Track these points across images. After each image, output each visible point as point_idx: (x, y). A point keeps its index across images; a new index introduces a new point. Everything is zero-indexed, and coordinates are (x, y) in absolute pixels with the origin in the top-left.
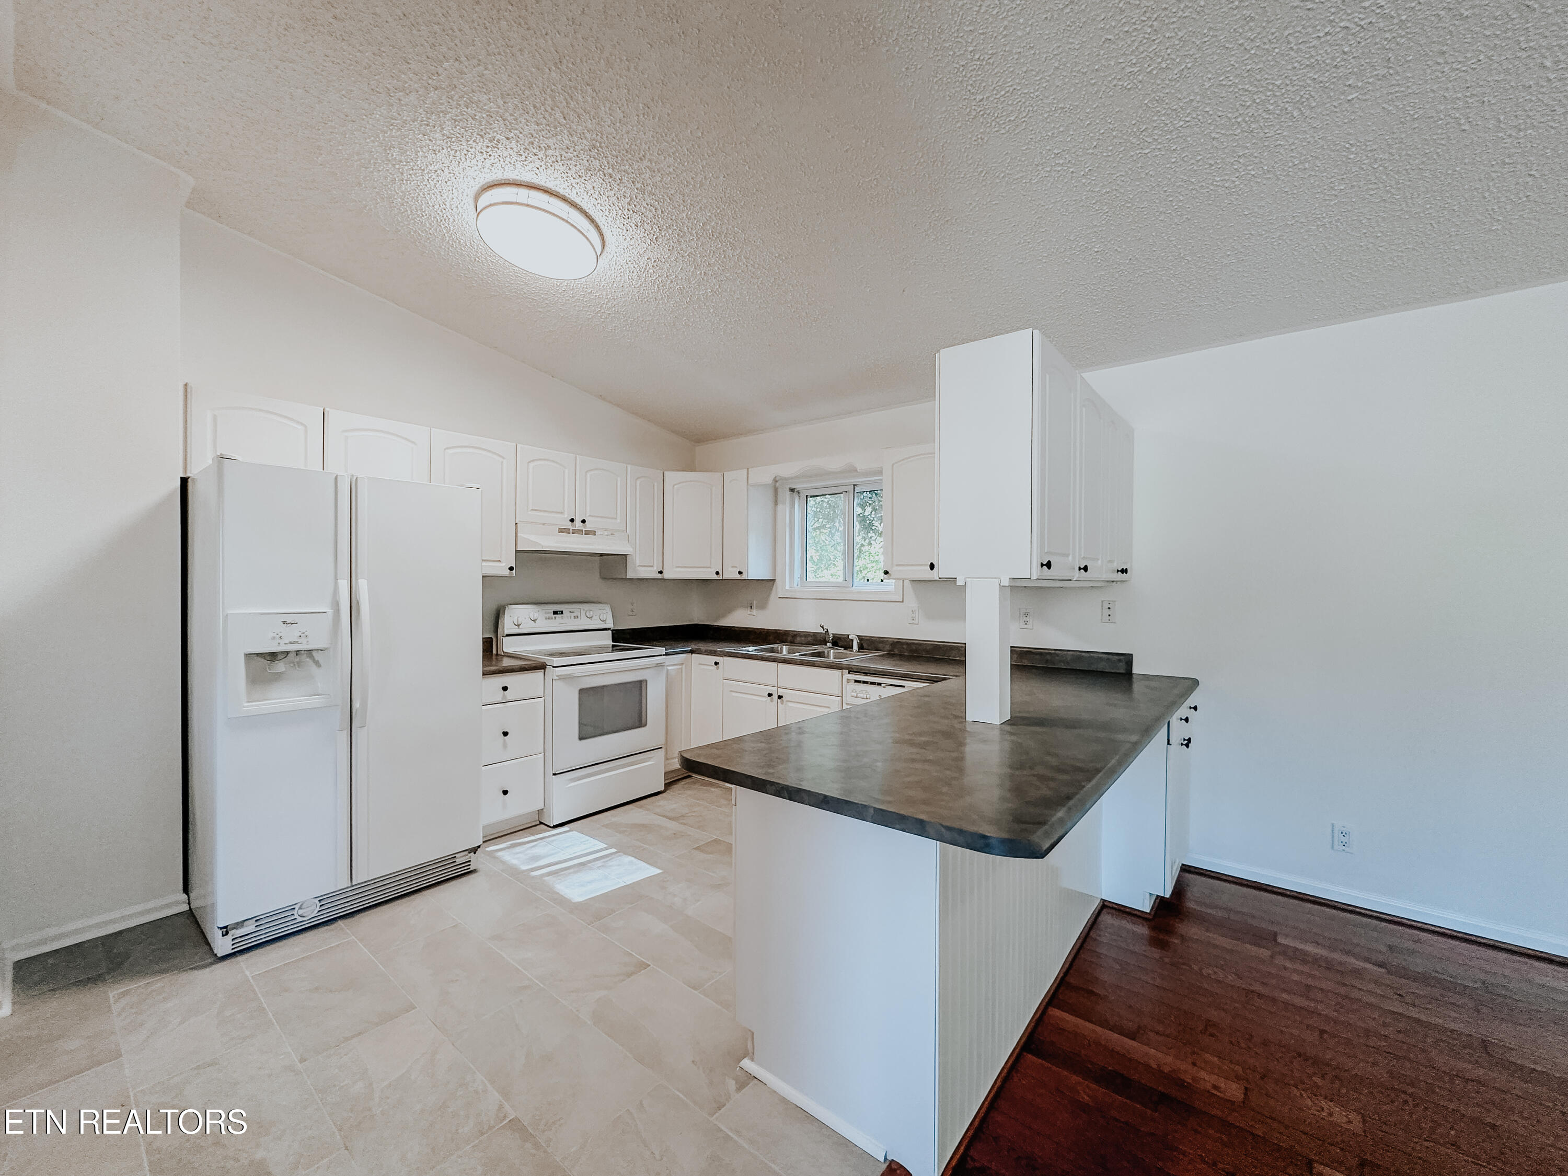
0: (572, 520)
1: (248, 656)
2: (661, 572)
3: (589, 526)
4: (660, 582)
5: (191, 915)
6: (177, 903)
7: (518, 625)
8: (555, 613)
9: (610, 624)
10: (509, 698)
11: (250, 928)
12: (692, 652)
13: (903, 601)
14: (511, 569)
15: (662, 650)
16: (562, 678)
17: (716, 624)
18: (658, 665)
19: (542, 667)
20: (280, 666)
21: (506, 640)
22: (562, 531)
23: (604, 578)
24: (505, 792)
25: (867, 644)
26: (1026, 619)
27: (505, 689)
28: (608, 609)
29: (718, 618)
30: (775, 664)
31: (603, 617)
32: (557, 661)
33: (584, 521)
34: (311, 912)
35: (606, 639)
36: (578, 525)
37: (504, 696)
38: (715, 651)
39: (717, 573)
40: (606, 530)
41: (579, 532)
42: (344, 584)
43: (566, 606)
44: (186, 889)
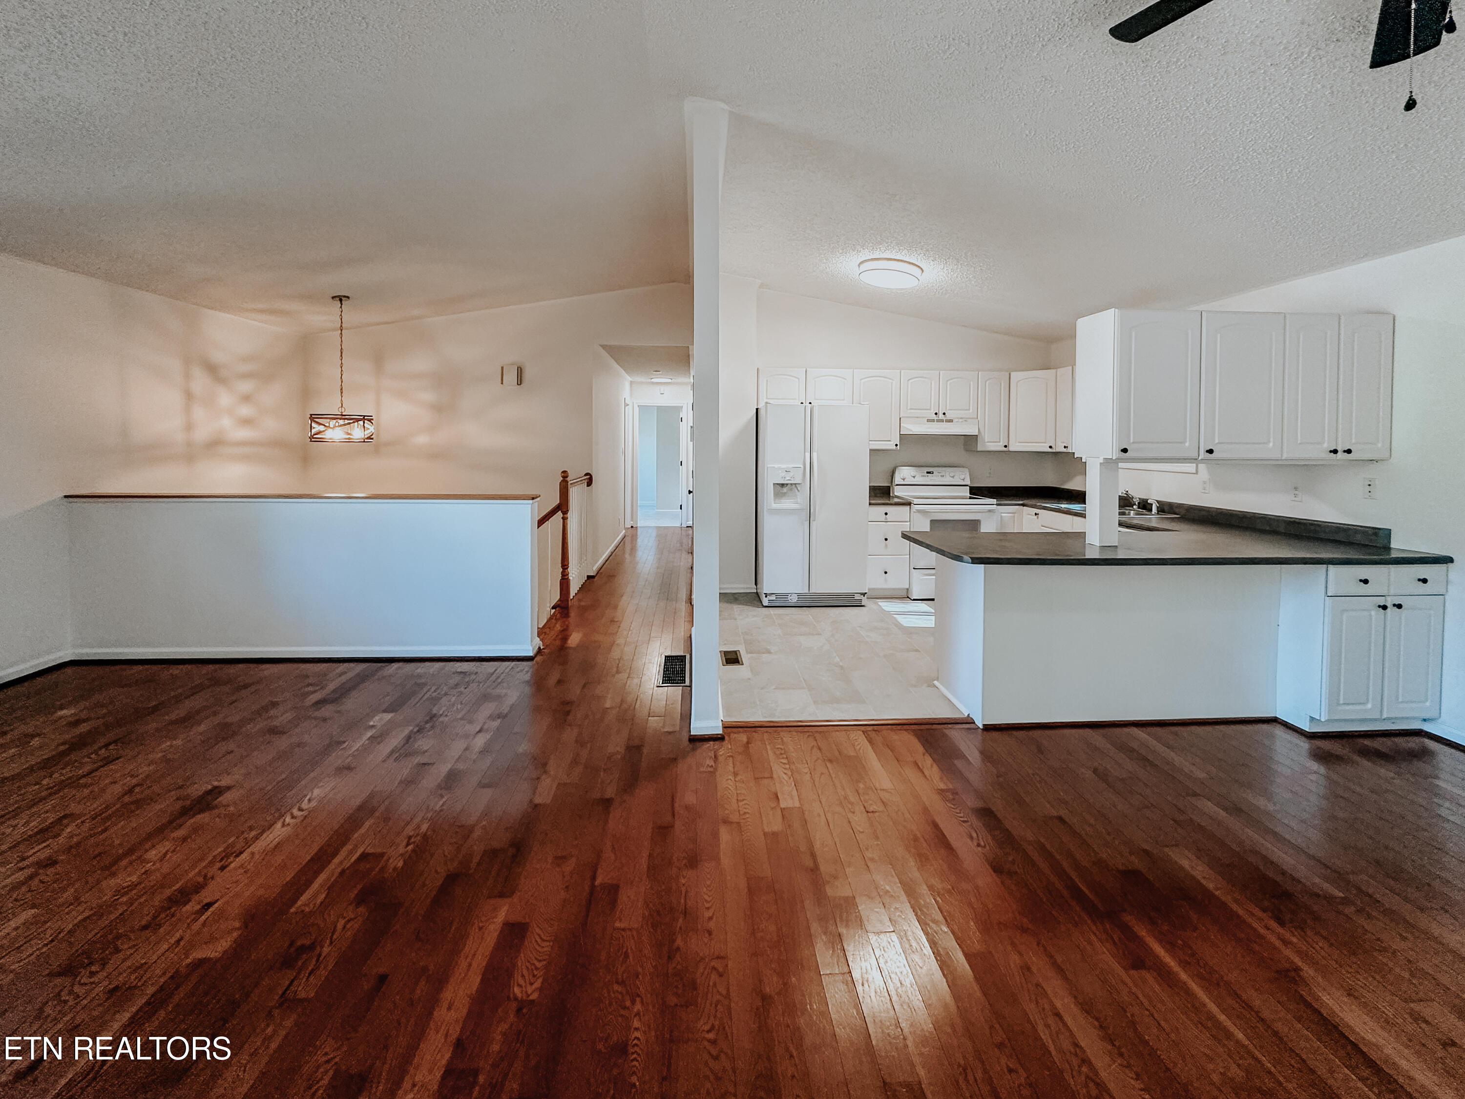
0: (936, 414)
1: (774, 484)
2: (1006, 446)
3: (948, 416)
4: (1006, 454)
5: (757, 593)
6: (751, 588)
7: (904, 479)
8: (928, 473)
9: (968, 483)
10: (889, 520)
11: (773, 598)
12: (1023, 505)
13: (1197, 473)
14: (896, 445)
15: (994, 501)
16: (919, 511)
17: (1062, 487)
18: (990, 511)
19: (909, 504)
20: (785, 490)
21: (896, 487)
22: (928, 421)
23: (967, 450)
24: (886, 573)
25: (1165, 508)
26: (1296, 492)
27: (886, 514)
28: (967, 471)
29: (1065, 482)
30: (1070, 517)
31: (963, 477)
32: (916, 501)
33: (944, 414)
34: (794, 599)
35: (966, 492)
36: (941, 416)
37: (886, 518)
38: (1036, 505)
39: (1051, 447)
40: (961, 418)
41: (942, 421)
42: (808, 455)
43: (937, 468)
44: (756, 584)
